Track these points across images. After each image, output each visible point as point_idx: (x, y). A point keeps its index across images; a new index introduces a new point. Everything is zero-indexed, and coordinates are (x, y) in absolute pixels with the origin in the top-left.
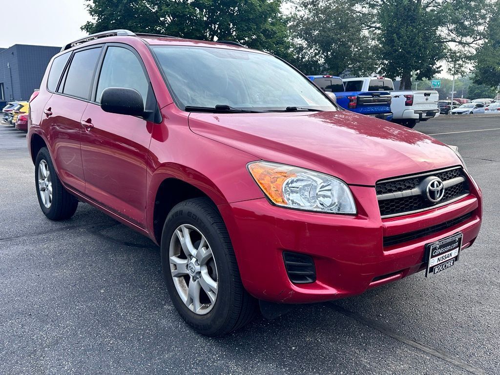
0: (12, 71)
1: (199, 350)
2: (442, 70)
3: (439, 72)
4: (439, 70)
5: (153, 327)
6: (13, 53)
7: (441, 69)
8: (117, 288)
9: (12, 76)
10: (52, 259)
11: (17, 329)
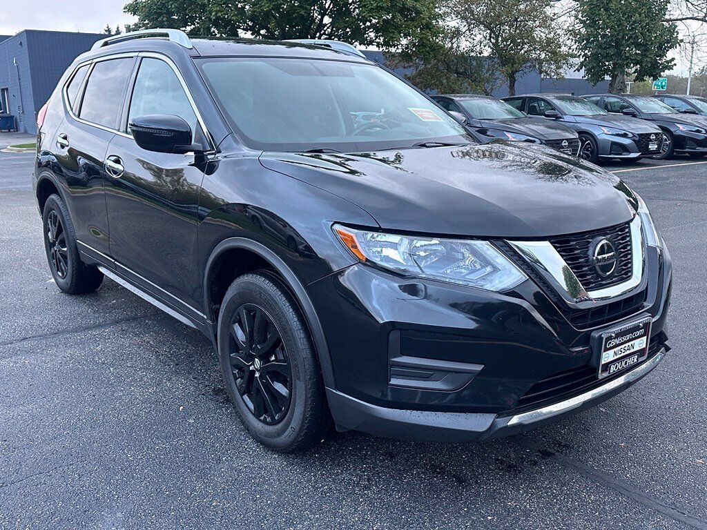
0: (21, 70)
1: (347, 518)
2: (675, 65)
3: (670, 68)
4: (670, 64)
5: (274, 480)
6: (21, 44)
7: (673, 63)
8: (213, 417)
9: (21, 77)
10: (112, 369)
11: (73, 480)
